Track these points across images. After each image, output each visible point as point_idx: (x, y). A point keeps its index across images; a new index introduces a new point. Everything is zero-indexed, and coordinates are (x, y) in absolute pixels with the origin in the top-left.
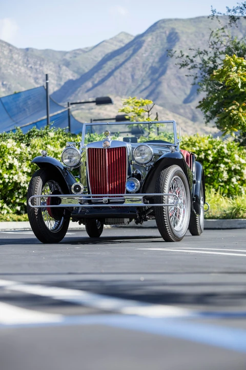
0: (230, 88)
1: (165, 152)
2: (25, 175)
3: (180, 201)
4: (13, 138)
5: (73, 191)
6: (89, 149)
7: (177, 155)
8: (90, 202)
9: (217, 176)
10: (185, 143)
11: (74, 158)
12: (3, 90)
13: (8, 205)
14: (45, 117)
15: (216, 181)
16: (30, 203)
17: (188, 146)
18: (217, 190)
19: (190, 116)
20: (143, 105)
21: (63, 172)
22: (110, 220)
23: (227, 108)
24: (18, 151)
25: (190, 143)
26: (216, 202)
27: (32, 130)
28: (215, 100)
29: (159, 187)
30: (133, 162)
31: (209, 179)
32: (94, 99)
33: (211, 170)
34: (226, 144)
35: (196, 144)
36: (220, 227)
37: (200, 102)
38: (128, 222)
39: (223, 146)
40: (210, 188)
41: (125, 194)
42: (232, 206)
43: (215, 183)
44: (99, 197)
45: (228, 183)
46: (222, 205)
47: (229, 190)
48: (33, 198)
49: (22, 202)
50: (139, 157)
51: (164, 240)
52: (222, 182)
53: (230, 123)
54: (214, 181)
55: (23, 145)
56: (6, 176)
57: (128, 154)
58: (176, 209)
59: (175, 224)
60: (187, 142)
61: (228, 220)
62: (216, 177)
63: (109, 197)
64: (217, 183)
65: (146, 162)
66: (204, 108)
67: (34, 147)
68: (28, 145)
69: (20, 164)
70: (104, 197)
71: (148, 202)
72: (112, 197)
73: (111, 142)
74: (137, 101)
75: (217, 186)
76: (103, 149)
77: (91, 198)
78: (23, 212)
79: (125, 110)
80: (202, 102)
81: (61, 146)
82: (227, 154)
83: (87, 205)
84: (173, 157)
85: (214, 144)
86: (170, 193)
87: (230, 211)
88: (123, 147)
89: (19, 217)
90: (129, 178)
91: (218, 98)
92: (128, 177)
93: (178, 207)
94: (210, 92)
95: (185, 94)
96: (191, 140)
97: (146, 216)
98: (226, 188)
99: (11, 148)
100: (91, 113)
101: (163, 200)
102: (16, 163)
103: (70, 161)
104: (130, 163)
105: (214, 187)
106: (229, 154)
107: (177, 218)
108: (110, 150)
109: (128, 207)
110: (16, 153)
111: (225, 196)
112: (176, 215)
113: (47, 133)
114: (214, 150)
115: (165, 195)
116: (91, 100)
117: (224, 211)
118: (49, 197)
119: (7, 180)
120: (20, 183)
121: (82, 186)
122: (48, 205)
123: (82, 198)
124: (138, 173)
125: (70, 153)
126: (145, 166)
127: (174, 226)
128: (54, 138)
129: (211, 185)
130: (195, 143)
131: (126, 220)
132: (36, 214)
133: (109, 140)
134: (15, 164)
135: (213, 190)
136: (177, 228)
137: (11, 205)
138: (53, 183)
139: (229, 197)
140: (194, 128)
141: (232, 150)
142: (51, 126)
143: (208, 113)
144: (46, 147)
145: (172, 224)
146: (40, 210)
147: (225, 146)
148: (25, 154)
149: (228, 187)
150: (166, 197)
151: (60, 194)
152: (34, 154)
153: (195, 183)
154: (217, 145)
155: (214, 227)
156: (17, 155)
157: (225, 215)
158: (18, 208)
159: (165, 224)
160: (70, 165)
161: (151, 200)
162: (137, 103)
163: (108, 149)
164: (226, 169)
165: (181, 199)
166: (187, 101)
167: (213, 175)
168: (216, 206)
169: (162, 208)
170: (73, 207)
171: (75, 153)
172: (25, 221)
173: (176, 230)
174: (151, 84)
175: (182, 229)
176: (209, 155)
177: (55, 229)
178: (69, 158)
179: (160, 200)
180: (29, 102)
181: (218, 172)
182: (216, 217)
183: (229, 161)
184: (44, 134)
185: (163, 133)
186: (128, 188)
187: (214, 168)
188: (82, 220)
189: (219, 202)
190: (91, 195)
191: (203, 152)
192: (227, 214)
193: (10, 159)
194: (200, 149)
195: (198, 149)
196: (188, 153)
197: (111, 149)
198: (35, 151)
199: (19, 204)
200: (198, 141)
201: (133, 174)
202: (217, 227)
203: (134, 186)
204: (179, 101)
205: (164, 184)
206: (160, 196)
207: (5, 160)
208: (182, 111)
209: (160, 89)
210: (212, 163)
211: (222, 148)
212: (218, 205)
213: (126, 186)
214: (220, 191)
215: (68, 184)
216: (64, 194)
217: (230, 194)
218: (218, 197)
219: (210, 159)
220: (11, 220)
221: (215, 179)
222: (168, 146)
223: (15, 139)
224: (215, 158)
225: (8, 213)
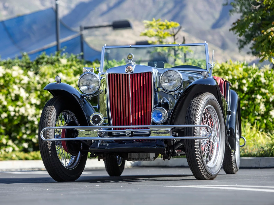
0: (269, 7)
1: (197, 78)
2: (34, 108)
3: (213, 134)
4: (19, 65)
5: (92, 123)
6: (109, 75)
7: (210, 81)
8: (110, 134)
9: (253, 108)
10: (216, 70)
11: (93, 85)
12: (4, 13)
13: (13, 141)
14: (54, 43)
15: (251, 114)
16: (42, 136)
17: (220, 74)
18: (253, 125)
19: (219, 43)
20: (168, 27)
21: (80, 101)
22: (133, 155)
23: (266, 31)
24: (26, 80)
25: (222, 71)
26: (252, 138)
27: (40, 56)
28: (251, 22)
29: (190, 117)
30: (160, 89)
31: (243, 112)
32: (110, 23)
33: (246, 102)
34: (263, 72)
35: (229, 72)
36: (257, 166)
37: (234, 24)
38: (154, 158)
39: (259, 74)
40: (245, 122)
41: (151, 126)
42: (271, 142)
43: (250, 117)
44: (121, 129)
45: (266, 117)
46: (259, 141)
47: (266, 124)
48: (46, 130)
49: (30, 138)
50: (167, 84)
51: (195, 178)
52: (259, 115)
53: (269, 47)
54: (249, 114)
55: (31, 73)
56: (11, 108)
57: (154, 80)
58: (209, 142)
59: (208, 160)
60: (218, 70)
61: (266, 158)
62: (251, 110)
63: (133, 128)
64: (253, 116)
65: (175, 89)
66: (237, 31)
67: (43, 75)
68: (36, 73)
69: (27, 95)
70: (126, 128)
71: (177, 134)
72: (136, 128)
73: (134, 66)
74: (161, 23)
75: (253, 120)
76: (125, 75)
77: (112, 131)
78: (31, 149)
79: (148, 34)
80: (236, 24)
81: (75, 75)
82: (264, 83)
83: (107, 138)
84: (206, 84)
85: (250, 72)
86: (202, 125)
87: (269, 148)
88: (148, 73)
89: (27, 155)
90: (156, 107)
91: (255, 19)
92: (154, 106)
93: (211, 140)
94: (245, 13)
95: (214, 17)
96: (223, 68)
97: (174, 151)
98: (263, 122)
99: (17, 77)
100: (106, 40)
101: (194, 132)
102: (23, 94)
103: (88, 88)
104: (156, 91)
105: (249, 121)
106: (267, 83)
107: (210, 153)
108: (133, 76)
109: (154, 140)
110: (22, 82)
111: (263, 131)
112: (209, 150)
113: (58, 60)
114: (249, 79)
115: (196, 126)
116: (106, 24)
117: (262, 148)
118: (64, 129)
119: (12, 114)
120: (27, 116)
121: (101, 117)
122: (63, 137)
123: (102, 131)
124: (165, 101)
125: (87, 80)
126: (173, 94)
127: (207, 162)
128: (67, 65)
129: (246, 119)
130: (227, 70)
131: (152, 155)
132: (49, 148)
133: (133, 64)
134: (21, 95)
135: (248, 125)
136: (210, 164)
137: (17, 142)
138: (69, 113)
139: (266, 132)
140: (224, 57)
141: (270, 79)
142: (63, 52)
143: (242, 38)
144: (58, 76)
145: (205, 160)
146: (54, 143)
147: (262, 75)
148: (33, 83)
149: (265, 121)
150: (197, 129)
151: (77, 125)
152: (44, 83)
153: (230, 114)
154: (253, 73)
155: (250, 166)
156: (24, 84)
157: (263, 153)
158: (26, 145)
159: (197, 160)
160: (88, 93)
161: (181, 132)
162: (161, 25)
163: (132, 75)
164: (263, 100)
165: (214, 131)
166: (216, 26)
167: (248, 108)
168: (253, 142)
169: (193, 141)
170: (91, 141)
171: (94, 79)
172: (33, 159)
173: (209, 166)
174: (174, 7)
175: (216, 165)
176: (244, 84)
177: (71, 166)
178: (87, 85)
179: (191, 131)
180: (35, 27)
181: (254, 104)
182: (253, 155)
183: (267, 91)
184: (55, 61)
185: (191, 59)
186: (154, 119)
187: (249, 99)
188: (102, 155)
189: (255, 138)
190: (112, 126)
191: (236, 81)
192: (265, 151)
193: (15, 90)
194: (233, 78)
195: (231, 77)
196: (222, 81)
197: (135, 74)
198: (45, 81)
199: (27, 141)
200: (231, 69)
201: (160, 103)
202: (254, 166)
203: (161, 116)
204: (206, 26)
205: (196, 114)
206: (191, 128)
207: (11, 90)
208: (210, 37)
209: (184, 12)
210: (247, 93)
211: (258, 77)
212: (254, 141)
213: (152, 116)
214: (257, 126)
215: (85, 114)
216: (81, 125)
217: (268, 129)
218: (254, 132)
219: (245, 89)
220: (17, 158)
221: (251, 112)
222: (199, 72)
223: (21, 67)
224: (251, 88)
225: (14, 150)
